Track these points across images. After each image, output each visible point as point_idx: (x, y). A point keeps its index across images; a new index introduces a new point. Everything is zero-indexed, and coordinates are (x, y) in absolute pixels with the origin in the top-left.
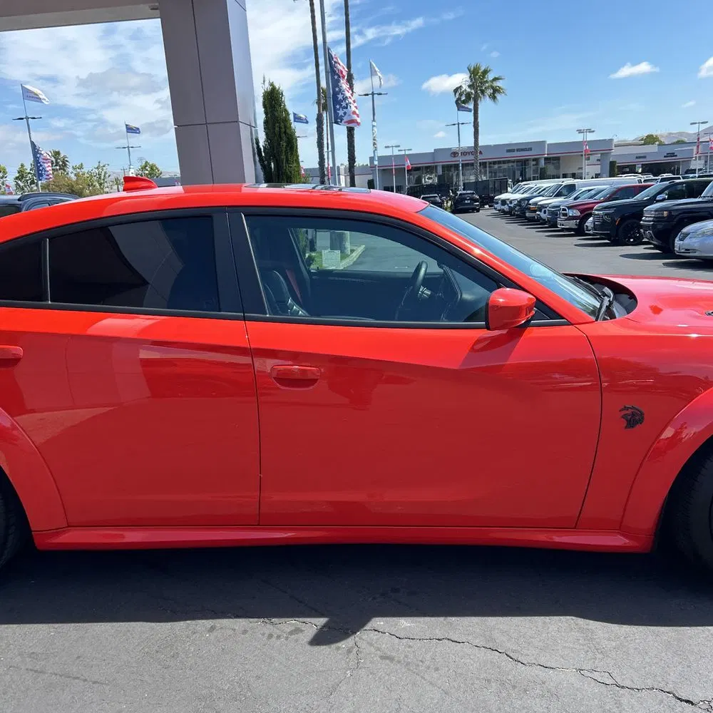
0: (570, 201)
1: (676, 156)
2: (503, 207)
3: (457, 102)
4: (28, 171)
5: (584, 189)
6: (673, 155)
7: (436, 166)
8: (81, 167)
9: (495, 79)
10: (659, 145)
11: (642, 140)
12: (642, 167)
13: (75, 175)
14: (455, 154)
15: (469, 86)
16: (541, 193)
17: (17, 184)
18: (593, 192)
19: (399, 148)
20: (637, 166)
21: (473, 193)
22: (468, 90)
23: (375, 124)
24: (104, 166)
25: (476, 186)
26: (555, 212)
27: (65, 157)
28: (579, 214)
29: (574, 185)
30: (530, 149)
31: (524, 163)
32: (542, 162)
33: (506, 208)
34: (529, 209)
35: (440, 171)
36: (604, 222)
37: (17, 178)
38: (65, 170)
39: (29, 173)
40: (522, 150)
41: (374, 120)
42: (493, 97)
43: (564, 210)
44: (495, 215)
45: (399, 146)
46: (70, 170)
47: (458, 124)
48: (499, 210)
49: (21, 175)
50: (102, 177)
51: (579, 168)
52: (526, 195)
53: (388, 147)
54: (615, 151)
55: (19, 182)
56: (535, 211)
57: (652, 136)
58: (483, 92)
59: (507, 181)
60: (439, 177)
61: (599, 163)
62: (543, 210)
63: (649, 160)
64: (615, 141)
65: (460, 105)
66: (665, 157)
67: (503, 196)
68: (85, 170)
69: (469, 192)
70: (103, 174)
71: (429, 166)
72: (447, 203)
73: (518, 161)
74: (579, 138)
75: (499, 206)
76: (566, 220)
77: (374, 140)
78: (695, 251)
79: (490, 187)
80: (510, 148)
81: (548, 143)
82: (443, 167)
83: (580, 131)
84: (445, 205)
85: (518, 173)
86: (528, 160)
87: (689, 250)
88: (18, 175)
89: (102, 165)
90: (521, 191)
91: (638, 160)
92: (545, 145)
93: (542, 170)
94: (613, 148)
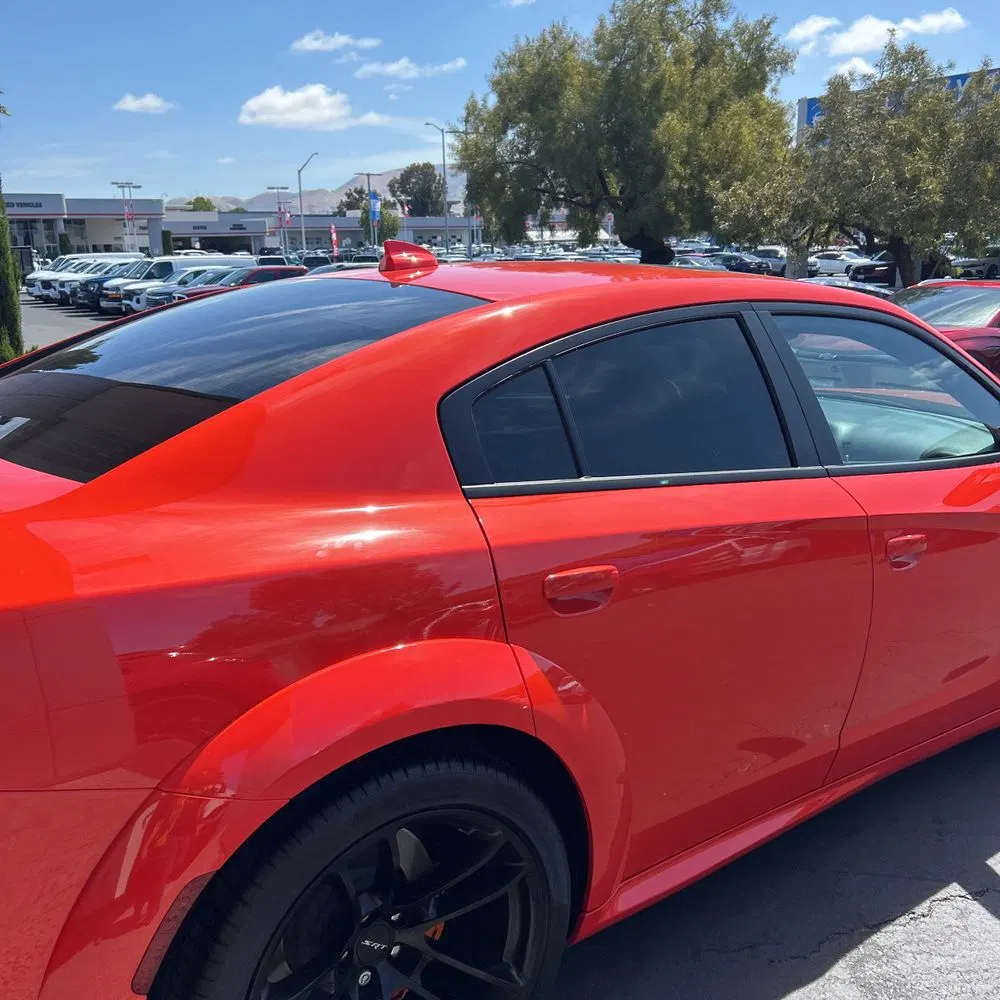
1: (245, 229)
2: (45, 292)
6: (240, 227)
11: (189, 203)
12: (200, 241)
20: (193, 239)
29: (170, 264)
30: (39, 205)
31: (29, 225)
32: (61, 227)
33: (52, 293)
34: (105, 295)
40: (27, 205)
48: (36, 297)
51: (116, 238)
54: (168, 217)
56: (118, 300)
57: (202, 199)
61: (146, 232)
63: (210, 232)
64: (165, 201)
73: (19, 221)
75: (37, 290)
81: (66, 197)
86: (34, 221)
91: (197, 231)
92: (62, 201)
93: (64, 239)
94: (164, 211)
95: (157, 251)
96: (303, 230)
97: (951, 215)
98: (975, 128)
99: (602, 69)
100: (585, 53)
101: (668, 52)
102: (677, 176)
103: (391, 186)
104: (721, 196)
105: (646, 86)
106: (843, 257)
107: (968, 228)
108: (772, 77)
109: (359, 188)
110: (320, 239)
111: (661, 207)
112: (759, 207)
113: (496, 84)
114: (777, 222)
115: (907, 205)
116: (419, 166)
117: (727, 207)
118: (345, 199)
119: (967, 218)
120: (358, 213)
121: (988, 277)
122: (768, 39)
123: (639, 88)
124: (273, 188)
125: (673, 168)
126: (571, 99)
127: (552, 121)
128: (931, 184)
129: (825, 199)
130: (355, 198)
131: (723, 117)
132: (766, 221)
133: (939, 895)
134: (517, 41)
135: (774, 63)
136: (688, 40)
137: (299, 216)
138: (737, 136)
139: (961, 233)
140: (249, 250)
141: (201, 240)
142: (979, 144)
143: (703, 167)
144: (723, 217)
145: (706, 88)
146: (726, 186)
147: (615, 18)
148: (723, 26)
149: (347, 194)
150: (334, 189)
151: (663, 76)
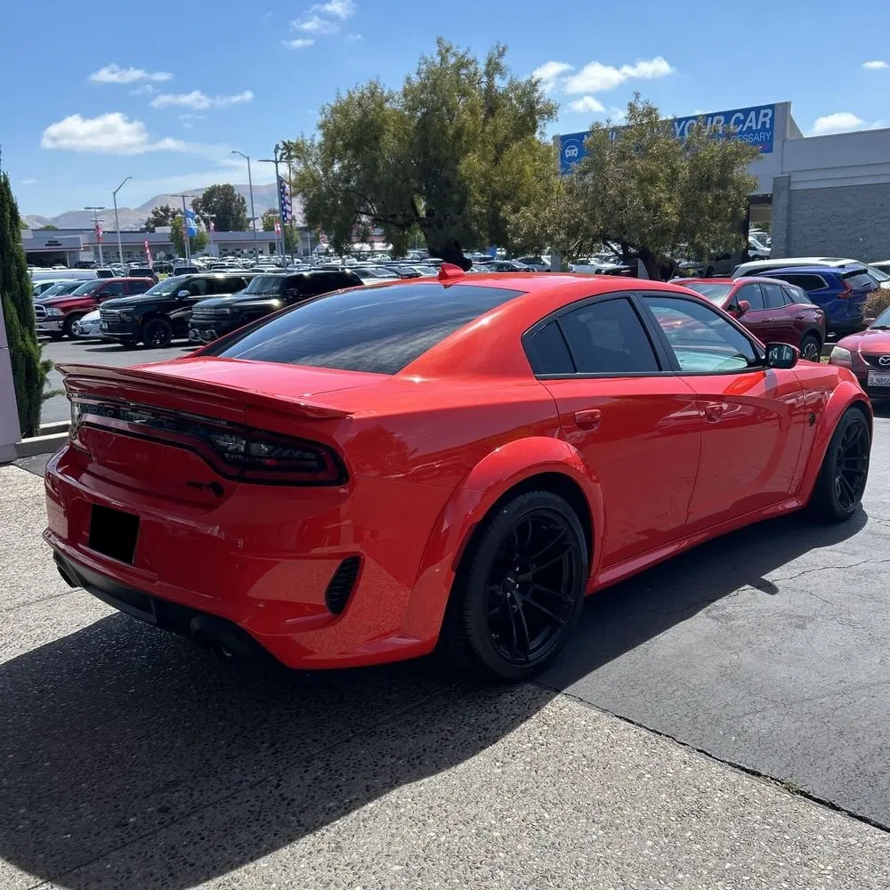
1: (60, 245)
6: (55, 243)
28: (61, 313)
36: (123, 322)
43: (39, 308)
66: (46, 245)
76: (45, 321)
96: (120, 245)
97: (685, 231)
98: (696, 167)
99: (412, 118)
100: (396, 105)
101: (461, 103)
102: (477, 202)
103: (194, 205)
104: (512, 218)
105: (451, 132)
106: (592, 262)
107: (696, 241)
108: (540, 123)
109: (165, 206)
110: (132, 252)
111: (467, 227)
112: (543, 226)
113: (321, 127)
114: (557, 238)
115: (653, 224)
116: (219, 187)
117: (518, 227)
118: (152, 216)
119: (695, 233)
120: (168, 229)
121: (707, 277)
122: (537, 95)
123: (444, 133)
124: (90, 208)
125: (474, 197)
126: (389, 142)
127: (375, 160)
128: (668, 208)
129: (592, 219)
130: (162, 216)
131: (507, 156)
132: (549, 238)
133: (742, 588)
134: (338, 94)
135: (541, 113)
136: (477, 96)
137: (115, 232)
138: (521, 171)
139: (692, 244)
140: (65, 264)
142: (701, 180)
143: (495, 196)
144: (514, 234)
145: (494, 133)
146: (516, 210)
147: (421, 78)
148: (500, 84)
149: (153, 212)
150: (136, 207)
151: (463, 124)
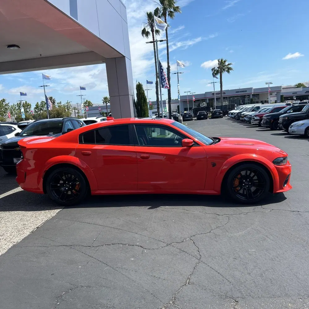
0: (257, 113)
2: (232, 116)
3: (213, 74)
4: (40, 105)
5: (263, 108)
7: (206, 99)
8: (60, 103)
9: (229, 64)
10: (302, 88)
11: (296, 85)
13: (58, 106)
14: (213, 94)
15: (218, 68)
16: (246, 110)
17: (35, 110)
18: (266, 109)
19: (190, 93)
20: (294, 97)
21: (220, 110)
22: (218, 69)
23: (178, 84)
24: (70, 102)
25: (221, 107)
26: (250, 118)
27: (54, 99)
28: (259, 118)
29: (259, 107)
30: (246, 91)
31: (244, 97)
32: (251, 97)
33: (233, 116)
34: (241, 116)
35: (208, 101)
36: (267, 122)
37: (35, 108)
38: (54, 105)
39: (40, 106)
40: (243, 91)
41: (178, 83)
42: (228, 72)
43: (253, 117)
44: (228, 119)
45: (190, 92)
46: (56, 104)
47: (214, 83)
48: (230, 117)
49: (37, 107)
50: (69, 107)
51: (267, 98)
52: (241, 111)
53: (186, 92)
54: (283, 91)
55: (36, 110)
56: (243, 117)
57: (301, 84)
58: (224, 70)
59: (235, 105)
60: (207, 103)
61: (276, 96)
62: (246, 117)
63: (298, 94)
64: (282, 86)
65: (214, 75)
66: (305, 93)
67: (232, 111)
68: (62, 104)
69: (218, 110)
70: (69, 105)
71: (203, 99)
72: (210, 114)
73: (241, 96)
74: (267, 86)
75: (230, 115)
76: (254, 121)
77: (178, 91)
78: (295, 132)
79: (227, 107)
80: (237, 91)
82: (209, 99)
83: (267, 84)
84: (209, 115)
85: (241, 101)
86: (245, 95)
87: (293, 132)
88: (36, 107)
89: (69, 102)
90: (239, 109)
91: (294, 94)
92: (252, 89)
93: (252, 100)
94: (282, 90)
95: (278, 102)
141: (296, 97)
